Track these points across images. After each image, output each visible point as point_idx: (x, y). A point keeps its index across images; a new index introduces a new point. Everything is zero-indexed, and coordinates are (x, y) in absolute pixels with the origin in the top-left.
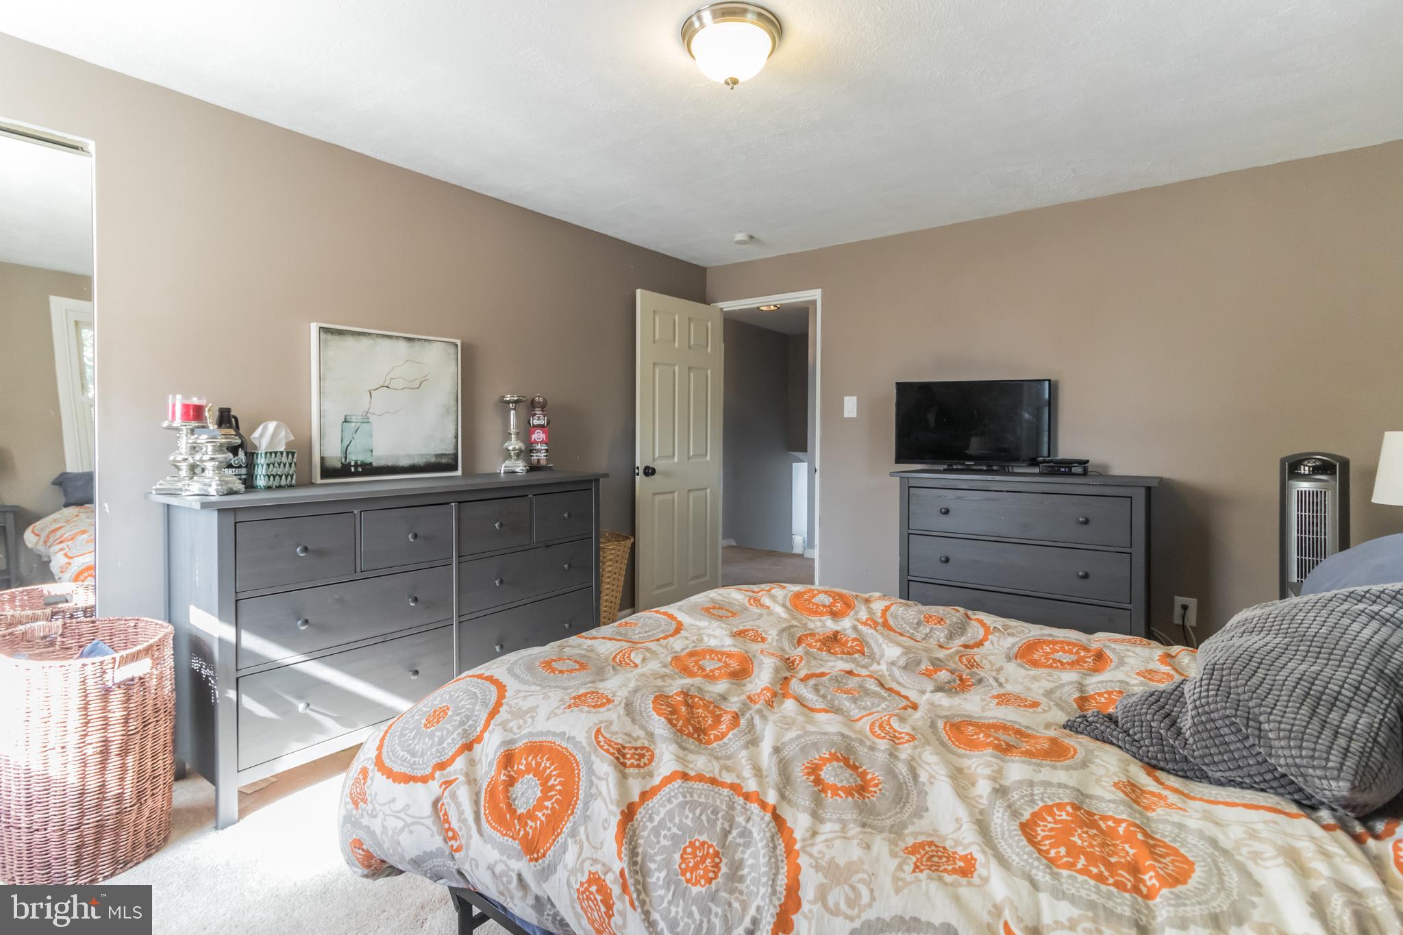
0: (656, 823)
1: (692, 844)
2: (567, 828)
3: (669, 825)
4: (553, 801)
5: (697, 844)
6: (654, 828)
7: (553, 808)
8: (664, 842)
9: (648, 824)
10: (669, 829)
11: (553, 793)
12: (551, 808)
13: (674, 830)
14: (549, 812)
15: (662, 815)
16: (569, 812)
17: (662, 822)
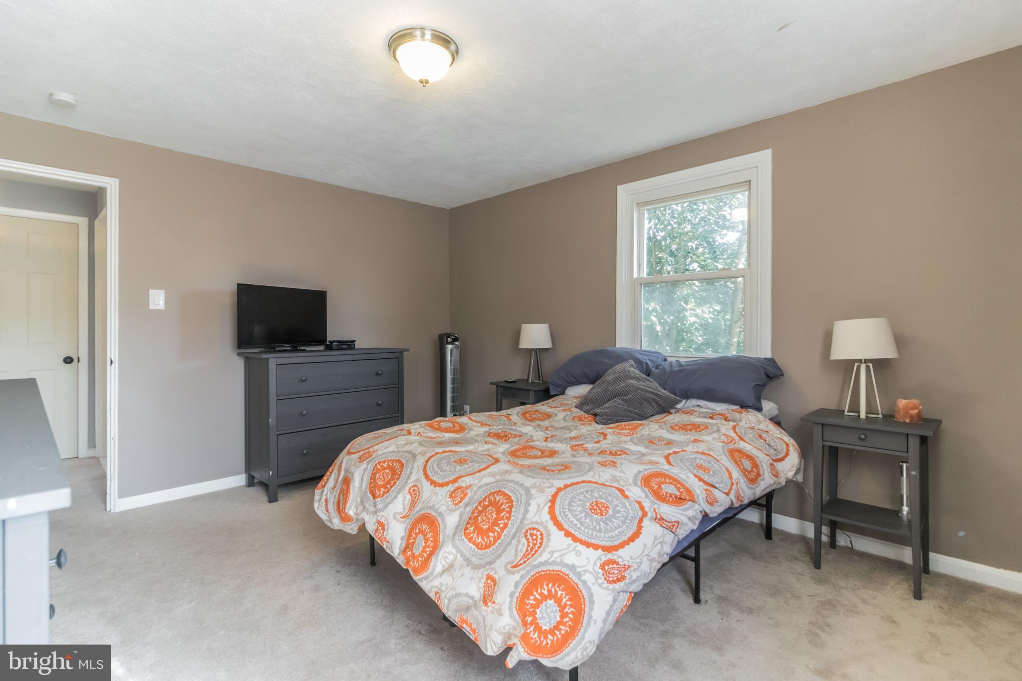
0: (578, 523)
1: (591, 510)
2: (576, 580)
3: (580, 517)
4: (558, 589)
5: (591, 507)
6: (580, 524)
7: (563, 590)
8: (588, 520)
9: (578, 527)
10: (582, 517)
11: (553, 590)
12: (563, 591)
13: (582, 515)
14: (564, 593)
15: (574, 520)
16: (567, 577)
17: (577, 520)
